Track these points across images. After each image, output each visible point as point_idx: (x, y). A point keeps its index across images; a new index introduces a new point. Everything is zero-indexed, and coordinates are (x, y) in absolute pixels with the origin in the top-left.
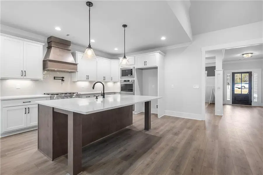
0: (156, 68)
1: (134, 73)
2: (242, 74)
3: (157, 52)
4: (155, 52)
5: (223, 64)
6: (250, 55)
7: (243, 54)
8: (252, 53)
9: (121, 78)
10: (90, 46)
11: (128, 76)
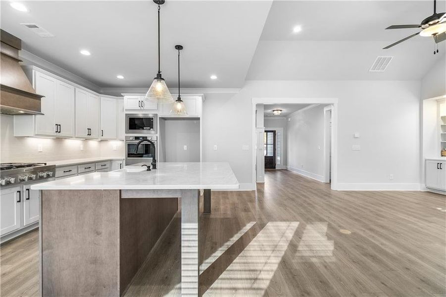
1: (157, 124)
2: (268, 133)
3: (199, 96)
4: (196, 95)
5: (264, 120)
6: (280, 112)
7: (273, 111)
8: (281, 111)
10: (161, 75)
11: (143, 129)
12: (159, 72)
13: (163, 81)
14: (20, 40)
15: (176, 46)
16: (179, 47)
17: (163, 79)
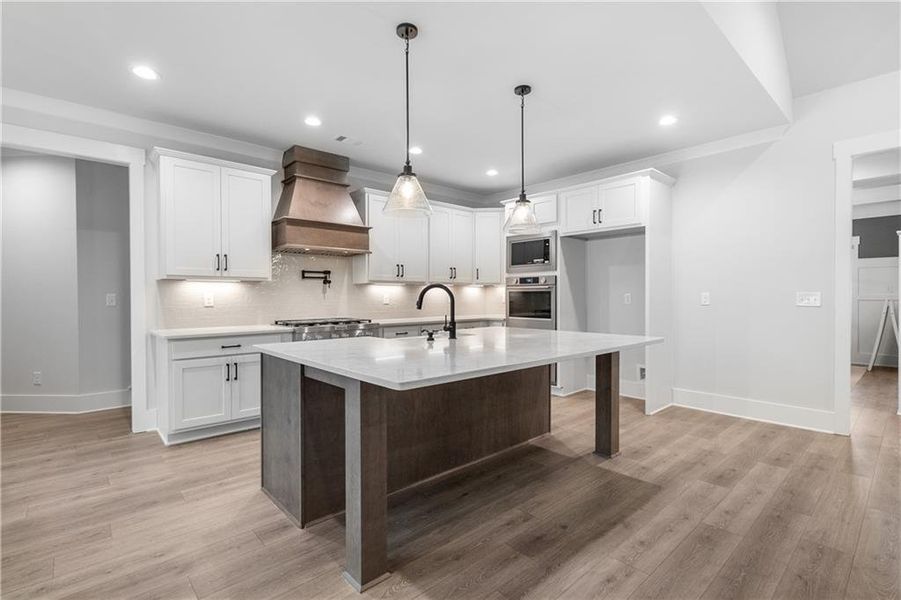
0: (640, 231)
9: (508, 272)
10: (410, 167)
11: (533, 263)
12: (408, 163)
13: (413, 178)
14: (348, 158)
15: (516, 88)
16: (523, 90)
17: (414, 175)
